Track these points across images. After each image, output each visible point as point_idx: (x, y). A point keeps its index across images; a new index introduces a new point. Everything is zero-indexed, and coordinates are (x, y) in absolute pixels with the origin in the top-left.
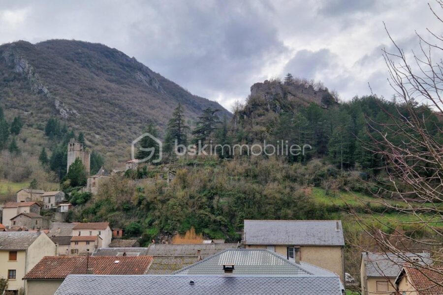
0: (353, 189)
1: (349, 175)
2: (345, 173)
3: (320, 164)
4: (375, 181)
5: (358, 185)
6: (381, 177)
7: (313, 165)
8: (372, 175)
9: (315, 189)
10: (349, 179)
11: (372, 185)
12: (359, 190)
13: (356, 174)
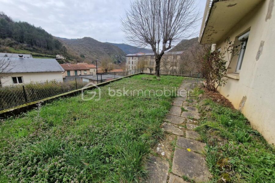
0: (25, 49)
1: (23, 45)
2: (21, 44)
3: (11, 40)
4: (32, 47)
5: (26, 48)
6: (34, 46)
7: (7, 40)
8: (31, 46)
9: (10, 48)
10: (23, 46)
11: (32, 49)
12: (27, 50)
13: (25, 45)
